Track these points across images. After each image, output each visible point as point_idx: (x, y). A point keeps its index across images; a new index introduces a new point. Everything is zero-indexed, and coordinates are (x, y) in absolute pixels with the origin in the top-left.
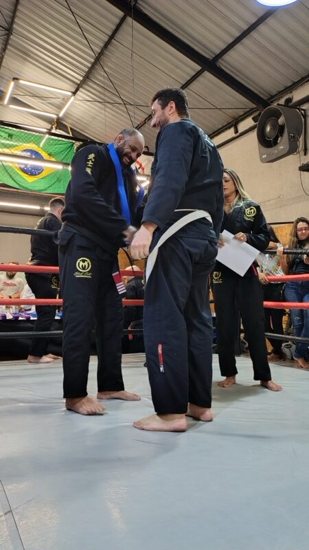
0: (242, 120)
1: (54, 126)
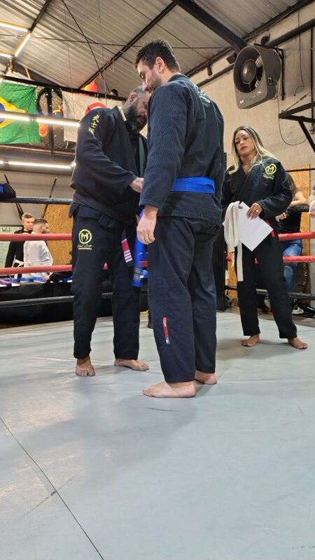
0: (216, 60)
1: (9, 68)
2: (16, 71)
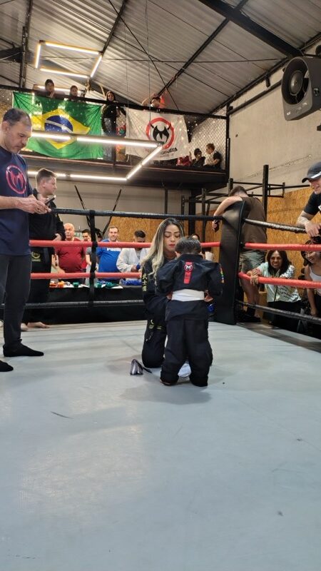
1: (87, 88)
2: (93, 90)
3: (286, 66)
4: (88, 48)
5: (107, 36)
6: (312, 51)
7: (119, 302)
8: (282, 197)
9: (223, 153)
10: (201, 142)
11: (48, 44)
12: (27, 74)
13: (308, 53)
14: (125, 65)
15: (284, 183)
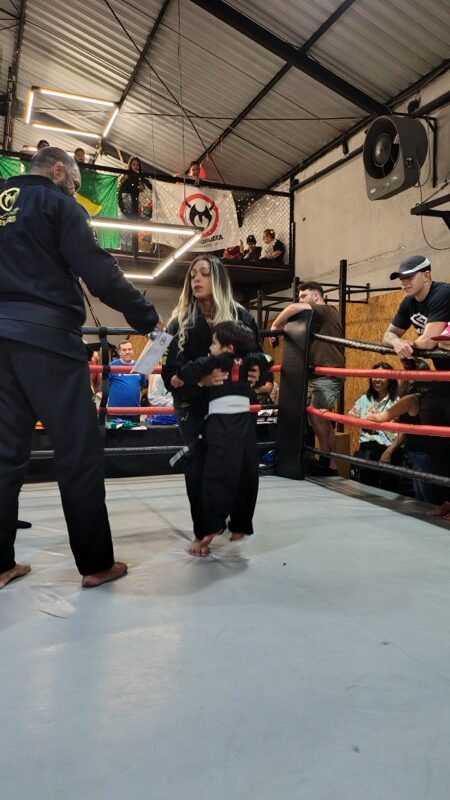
0: (355, 133)
1: (98, 151)
2: (106, 154)
3: (368, 127)
4: (100, 98)
5: (126, 82)
6: (403, 109)
7: (141, 449)
8: (366, 302)
9: (287, 242)
10: (256, 226)
11: (43, 91)
12: (15, 132)
13: (397, 110)
14: (150, 122)
15: (368, 285)
